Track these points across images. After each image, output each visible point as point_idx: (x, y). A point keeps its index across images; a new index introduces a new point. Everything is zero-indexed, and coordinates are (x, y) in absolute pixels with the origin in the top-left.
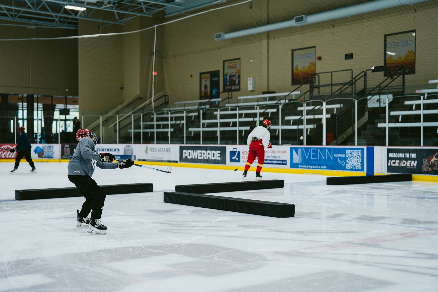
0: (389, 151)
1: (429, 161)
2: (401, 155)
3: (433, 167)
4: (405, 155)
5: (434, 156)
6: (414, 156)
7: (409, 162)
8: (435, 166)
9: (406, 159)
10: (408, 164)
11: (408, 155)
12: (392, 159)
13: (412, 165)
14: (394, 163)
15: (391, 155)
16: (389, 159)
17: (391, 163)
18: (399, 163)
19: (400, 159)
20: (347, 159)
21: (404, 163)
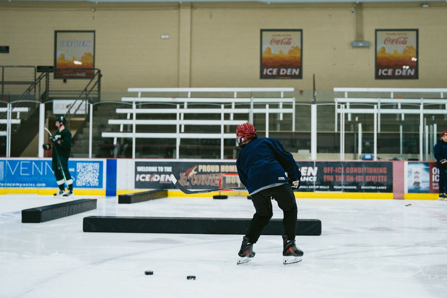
0: (137, 164)
1: (187, 175)
2: (154, 169)
3: (192, 181)
4: (158, 169)
5: (192, 169)
6: (169, 169)
7: (163, 176)
8: (194, 180)
9: (160, 173)
10: (162, 179)
11: (161, 169)
12: (141, 173)
13: (166, 180)
14: (143, 178)
15: (140, 169)
16: (137, 173)
17: (140, 178)
18: (150, 178)
19: (152, 173)
20: (77, 174)
21: (157, 178)
